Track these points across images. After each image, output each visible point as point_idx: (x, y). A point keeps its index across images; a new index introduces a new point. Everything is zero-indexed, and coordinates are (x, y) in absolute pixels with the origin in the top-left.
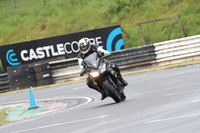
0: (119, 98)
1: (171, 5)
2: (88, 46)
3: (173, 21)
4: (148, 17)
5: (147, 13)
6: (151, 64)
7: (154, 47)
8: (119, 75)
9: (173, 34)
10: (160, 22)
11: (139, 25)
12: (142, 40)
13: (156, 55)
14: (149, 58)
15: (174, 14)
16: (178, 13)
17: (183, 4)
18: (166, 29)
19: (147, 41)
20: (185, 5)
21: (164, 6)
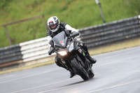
0: (87, 76)
1: (35, 5)
2: (57, 24)
3: (38, 20)
4: (13, 18)
5: (12, 14)
6: (18, 64)
7: (20, 47)
8: (87, 53)
9: (38, 34)
10: (25, 23)
11: (5, 26)
12: (8, 41)
13: (22, 55)
14: (16, 58)
15: (38, 14)
16: (42, 13)
17: (46, 3)
18: (31, 29)
19: (13, 41)
20: (48, 5)
21: (28, 6)
